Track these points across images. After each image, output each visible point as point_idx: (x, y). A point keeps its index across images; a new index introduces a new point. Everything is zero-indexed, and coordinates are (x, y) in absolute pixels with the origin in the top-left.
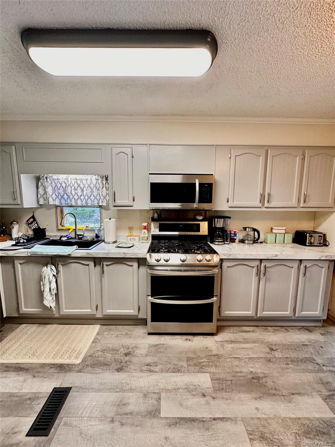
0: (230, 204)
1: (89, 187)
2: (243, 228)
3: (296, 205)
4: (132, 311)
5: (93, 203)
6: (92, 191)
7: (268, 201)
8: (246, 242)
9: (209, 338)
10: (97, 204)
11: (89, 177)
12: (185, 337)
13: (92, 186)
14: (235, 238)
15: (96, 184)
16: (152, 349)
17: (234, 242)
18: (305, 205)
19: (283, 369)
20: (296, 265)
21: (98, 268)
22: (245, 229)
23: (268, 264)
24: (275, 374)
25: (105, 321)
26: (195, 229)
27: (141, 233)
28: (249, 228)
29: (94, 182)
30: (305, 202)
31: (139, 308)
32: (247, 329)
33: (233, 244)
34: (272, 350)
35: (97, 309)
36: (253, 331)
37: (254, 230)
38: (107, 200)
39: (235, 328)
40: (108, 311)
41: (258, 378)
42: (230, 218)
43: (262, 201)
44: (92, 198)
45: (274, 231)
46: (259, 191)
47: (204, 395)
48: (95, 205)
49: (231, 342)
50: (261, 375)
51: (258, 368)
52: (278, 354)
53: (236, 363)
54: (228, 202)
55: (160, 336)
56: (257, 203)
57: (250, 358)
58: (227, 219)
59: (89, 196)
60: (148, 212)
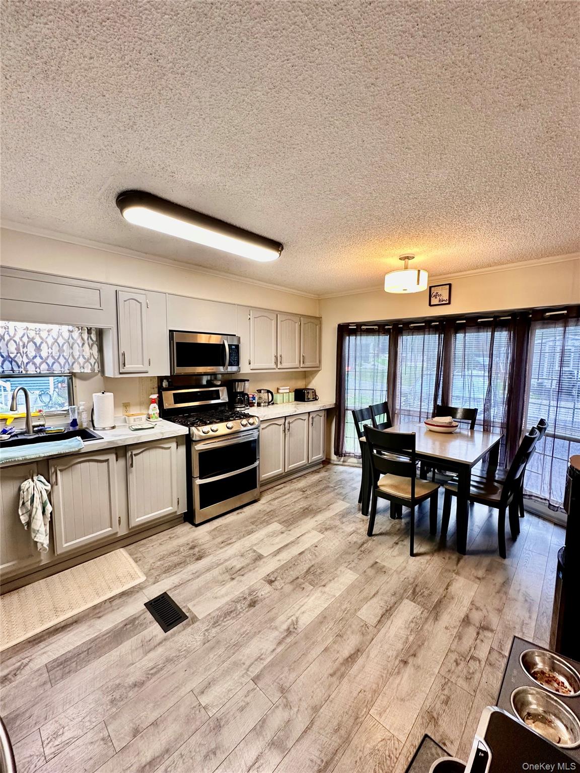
0: (252, 366)
1: (56, 344)
2: (258, 391)
3: (298, 366)
4: (171, 508)
5: (63, 369)
6: (61, 350)
7: (281, 362)
8: (262, 404)
9: (255, 505)
10: (68, 371)
11: (55, 328)
12: (235, 513)
13: (61, 341)
14: (254, 401)
15: (69, 339)
16: (213, 533)
17: (254, 406)
18: (304, 366)
19: (316, 498)
20: (306, 417)
21: (122, 462)
22: (259, 391)
23: (291, 420)
24: (314, 502)
25: (126, 540)
26: (215, 396)
27: (148, 408)
28: (263, 390)
29: (66, 335)
30: (303, 362)
31: (178, 501)
32: (279, 487)
33: (253, 408)
34: (304, 491)
35: (120, 524)
36: (284, 487)
37: (268, 392)
38: (91, 365)
39: (270, 490)
40: (137, 520)
41: (307, 509)
42: (248, 380)
43: (276, 363)
44: (62, 361)
45: (280, 391)
46: (274, 353)
47: (282, 533)
48: (65, 372)
49: (275, 499)
50: (307, 507)
51: (303, 504)
52: (309, 492)
53: (288, 508)
54: (250, 364)
55: (211, 522)
56: (273, 365)
57: (294, 502)
58: (246, 382)
59: (56, 358)
60: (151, 380)
